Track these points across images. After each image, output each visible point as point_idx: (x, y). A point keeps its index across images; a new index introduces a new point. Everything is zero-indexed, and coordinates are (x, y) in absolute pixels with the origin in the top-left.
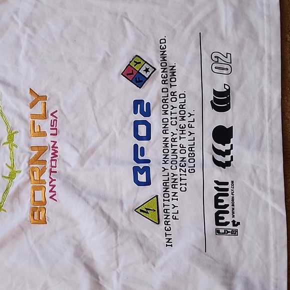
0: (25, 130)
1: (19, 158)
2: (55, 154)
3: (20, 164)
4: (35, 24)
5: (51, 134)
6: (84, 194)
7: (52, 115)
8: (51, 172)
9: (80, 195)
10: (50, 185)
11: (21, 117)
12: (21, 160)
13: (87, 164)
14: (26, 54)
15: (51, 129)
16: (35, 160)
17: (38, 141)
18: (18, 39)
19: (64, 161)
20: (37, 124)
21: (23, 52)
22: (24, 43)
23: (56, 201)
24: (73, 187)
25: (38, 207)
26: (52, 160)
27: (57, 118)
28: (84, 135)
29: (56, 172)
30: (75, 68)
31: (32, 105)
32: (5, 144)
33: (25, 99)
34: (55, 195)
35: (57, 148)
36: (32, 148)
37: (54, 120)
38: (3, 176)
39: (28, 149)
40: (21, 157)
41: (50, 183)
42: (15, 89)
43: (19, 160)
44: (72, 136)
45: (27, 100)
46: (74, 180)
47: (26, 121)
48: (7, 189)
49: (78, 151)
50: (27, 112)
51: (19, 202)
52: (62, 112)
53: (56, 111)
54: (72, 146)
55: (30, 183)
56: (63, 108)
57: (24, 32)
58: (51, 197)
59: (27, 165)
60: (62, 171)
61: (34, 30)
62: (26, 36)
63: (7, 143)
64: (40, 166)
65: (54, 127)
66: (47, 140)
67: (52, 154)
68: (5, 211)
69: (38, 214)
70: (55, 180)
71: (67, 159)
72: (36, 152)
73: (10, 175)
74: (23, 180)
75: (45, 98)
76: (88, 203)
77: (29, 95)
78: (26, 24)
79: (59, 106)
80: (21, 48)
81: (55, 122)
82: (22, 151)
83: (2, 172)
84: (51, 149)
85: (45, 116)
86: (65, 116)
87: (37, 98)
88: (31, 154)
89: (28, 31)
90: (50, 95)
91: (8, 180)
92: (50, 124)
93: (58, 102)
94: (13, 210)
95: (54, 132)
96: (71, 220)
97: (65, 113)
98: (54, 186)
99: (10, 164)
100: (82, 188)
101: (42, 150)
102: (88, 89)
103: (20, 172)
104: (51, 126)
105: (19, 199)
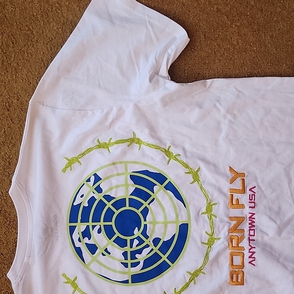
0: (225, 202)
1: (219, 226)
2: (252, 225)
3: (220, 232)
4: (236, 112)
5: (250, 207)
6: (281, 260)
7: (250, 190)
8: (250, 240)
9: (278, 261)
10: (249, 252)
11: (220, 191)
12: (220, 229)
13: (284, 234)
14: (227, 137)
15: (249, 202)
16: (235, 229)
17: (235, 212)
18: (219, 123)
19: (261, 231)
20: (236, 198)
21: (223, 135)
22: (225, 127)
23: (254, 265)
24: (271, 253)
25: (237, 270)
26: (250, 230)
27: (255, 193)
28: (280, 208)
29: (254, 240)
30: (274, 151)
31: (232, 181)
32: (203, 213)
33: (225, 175)
34: (255, 260)
35: (254, 218)
36: (231, 218)
37: (252, 195)
38: (202, 243)
39: (227, 219)
40: (221, 226)
41: (250, 250)
42: (215, 166)
43: (218, 229)
44: (270, 209)
45: (228, 177)
46: (271, 247)
47: (225, 195)
48: (207, 254)
49: (275, 222)
50: (226, 186)
51: (218, 266)
52: (260, 188)
53: (255, 187)
54: (270, 218)
55: (228, 249)
56: (260, 184)
57: (225, 117)
58: (250, 262)
59: (227, 233)
60: (260, 239)
61: (235, 116)
62: (227, 122)
63: (206, 213)
64: (239, 235)
65: (253, 201)
66: (244, 212)
67: (250, 224)
68: (204, 273)
69: (237, 277)
70: (255, 248)
71: (264, 229)
72: (234, 222)
73: (208, 241)
74: (222, 246)
75: (243, 175)
76: (286, 268)
77: (228, 172)
78: (228, 112)
79: (257, 182)
80: (221, 131)
81: (253, 196)
82: (222, 221)
83: (201, 239)
84: (248, 219)
85: (243, 191)
86: (262, 191)
87: (236, 175)
88: (230, 224)
89: (229, 117)
90: (248, 172)
91: (207, 246)
92: (249, 198)
93: (256, 179)
94: (211, 272)
95: (253, 205)
96: (268, 282)
97: (263, 189)
98: (254, 253)
99: (210, 232)
100: (279, 255)
101: (240, 220)
102: (285, 169)
103: (219, 239)
104: (250, 199)
105: (218, 263)
